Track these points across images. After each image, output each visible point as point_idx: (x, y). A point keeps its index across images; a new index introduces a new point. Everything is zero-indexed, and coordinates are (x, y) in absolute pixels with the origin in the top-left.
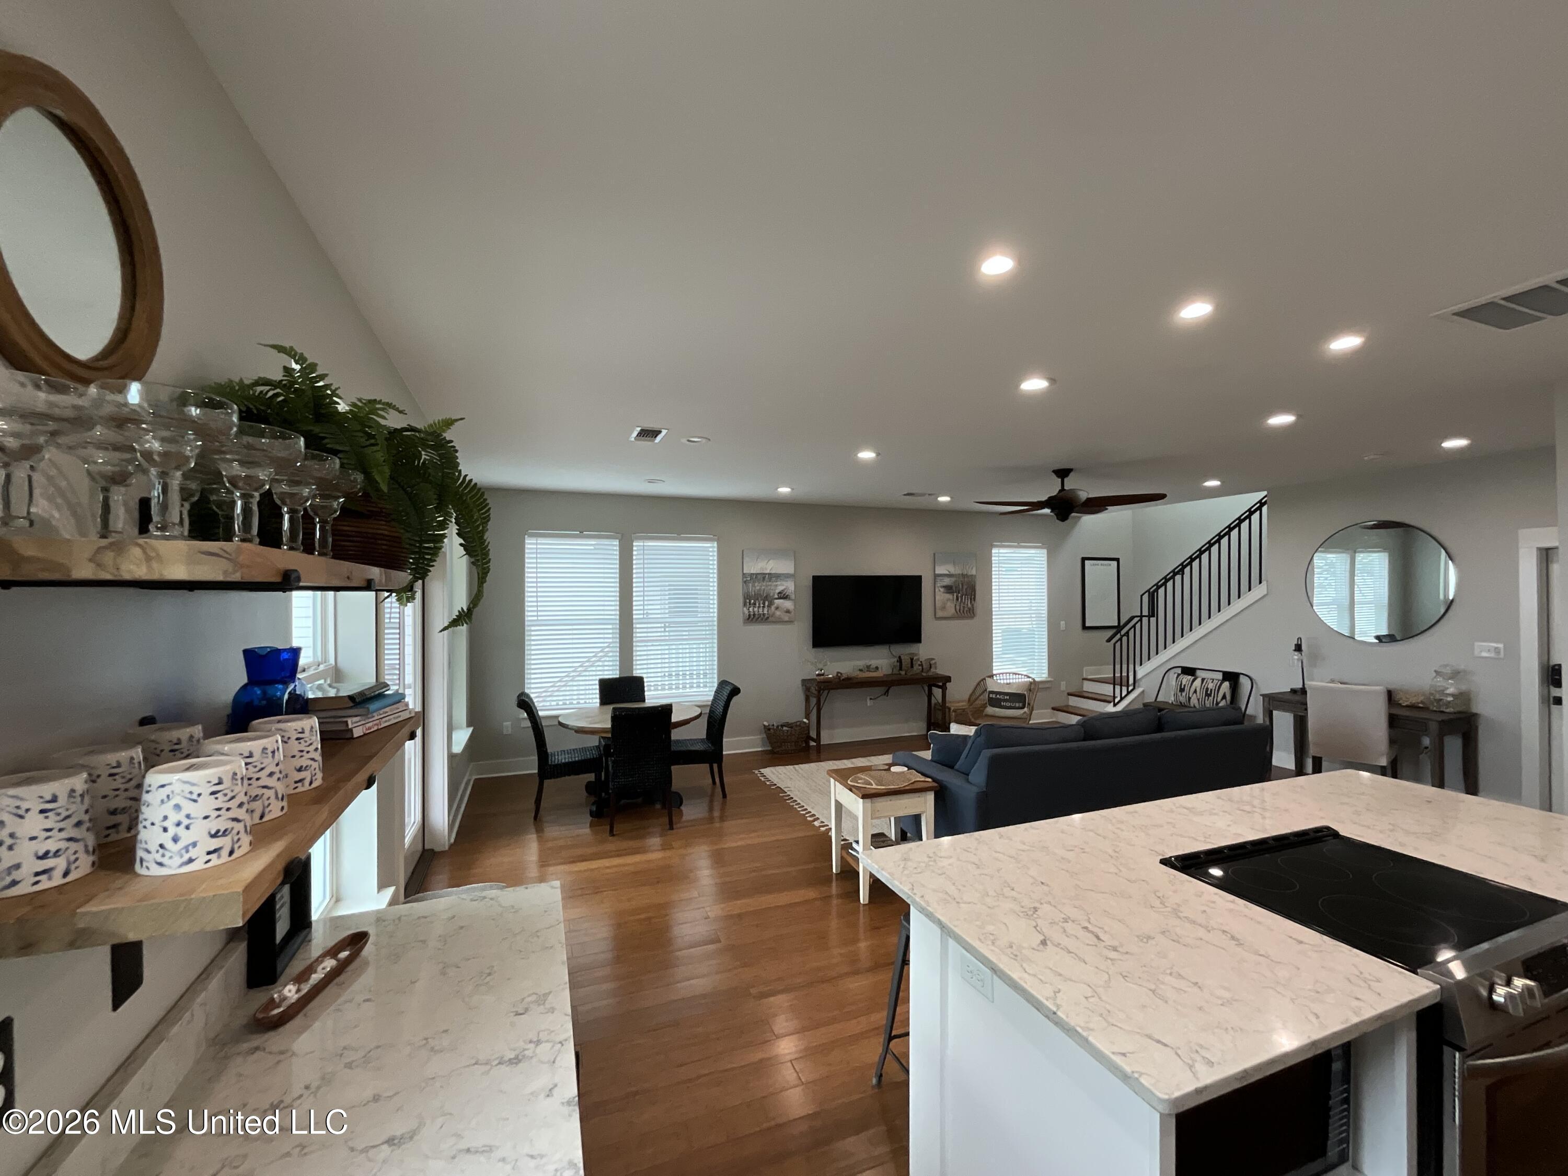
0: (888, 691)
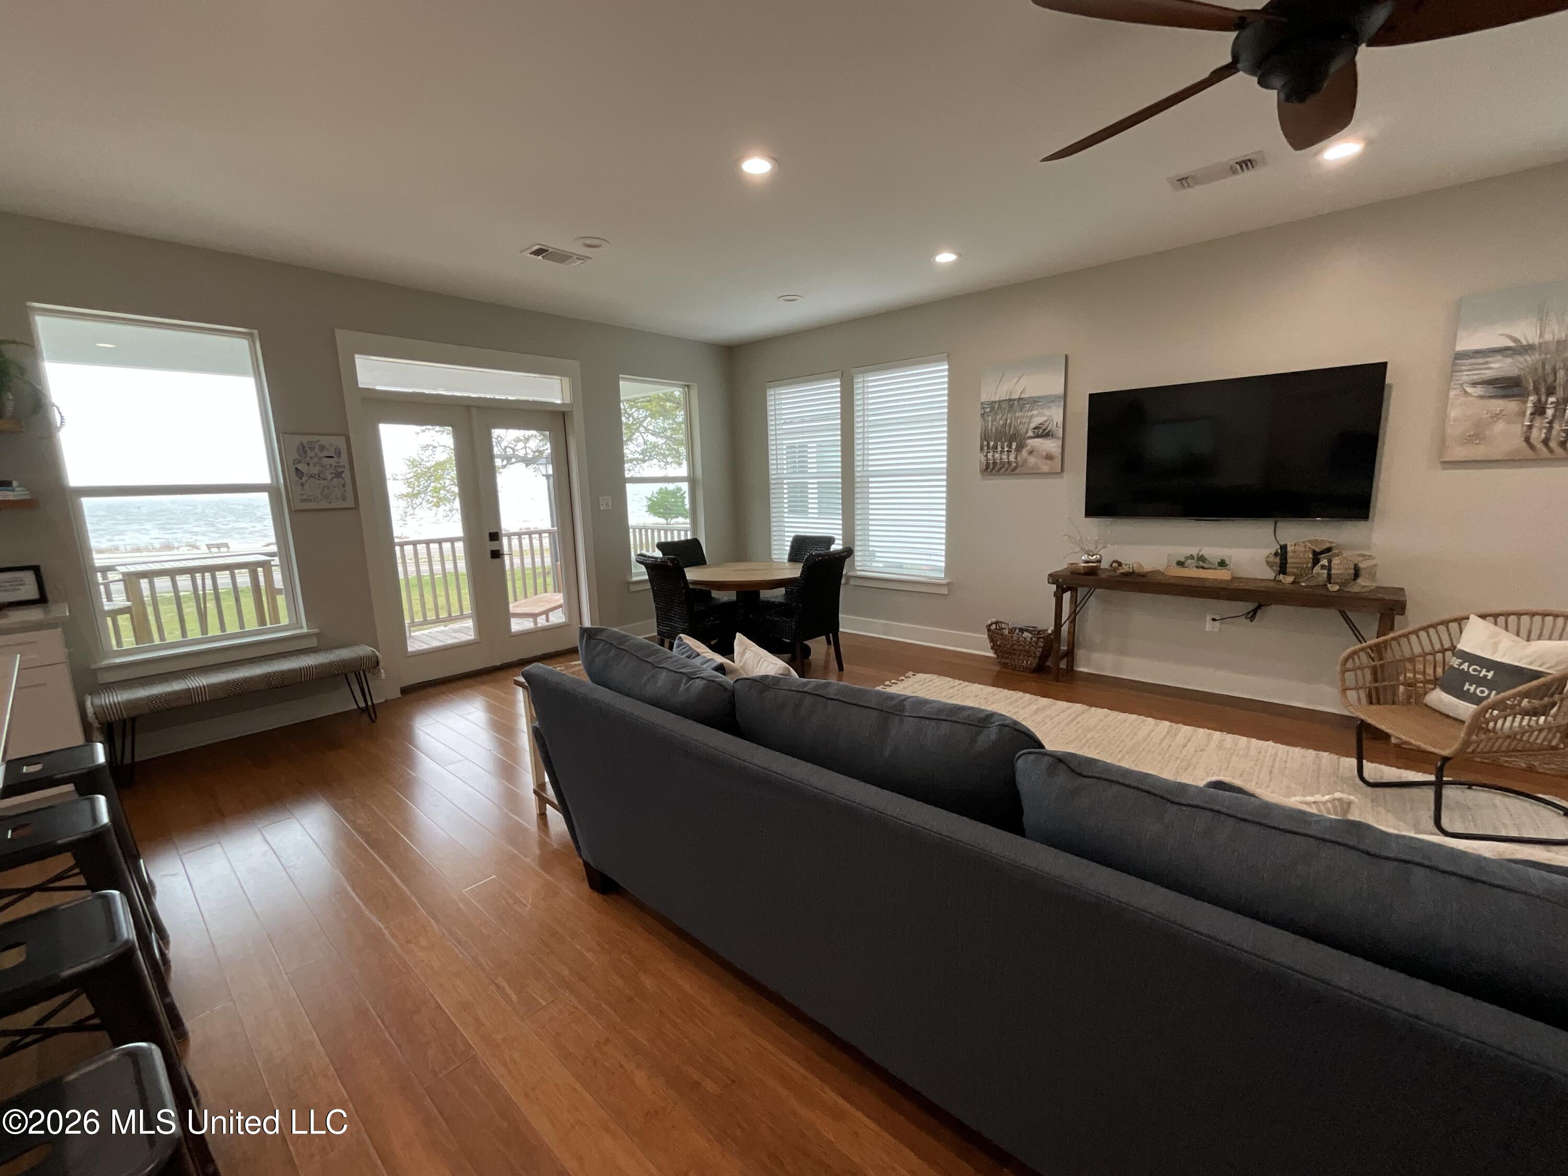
0: (1255, 611)
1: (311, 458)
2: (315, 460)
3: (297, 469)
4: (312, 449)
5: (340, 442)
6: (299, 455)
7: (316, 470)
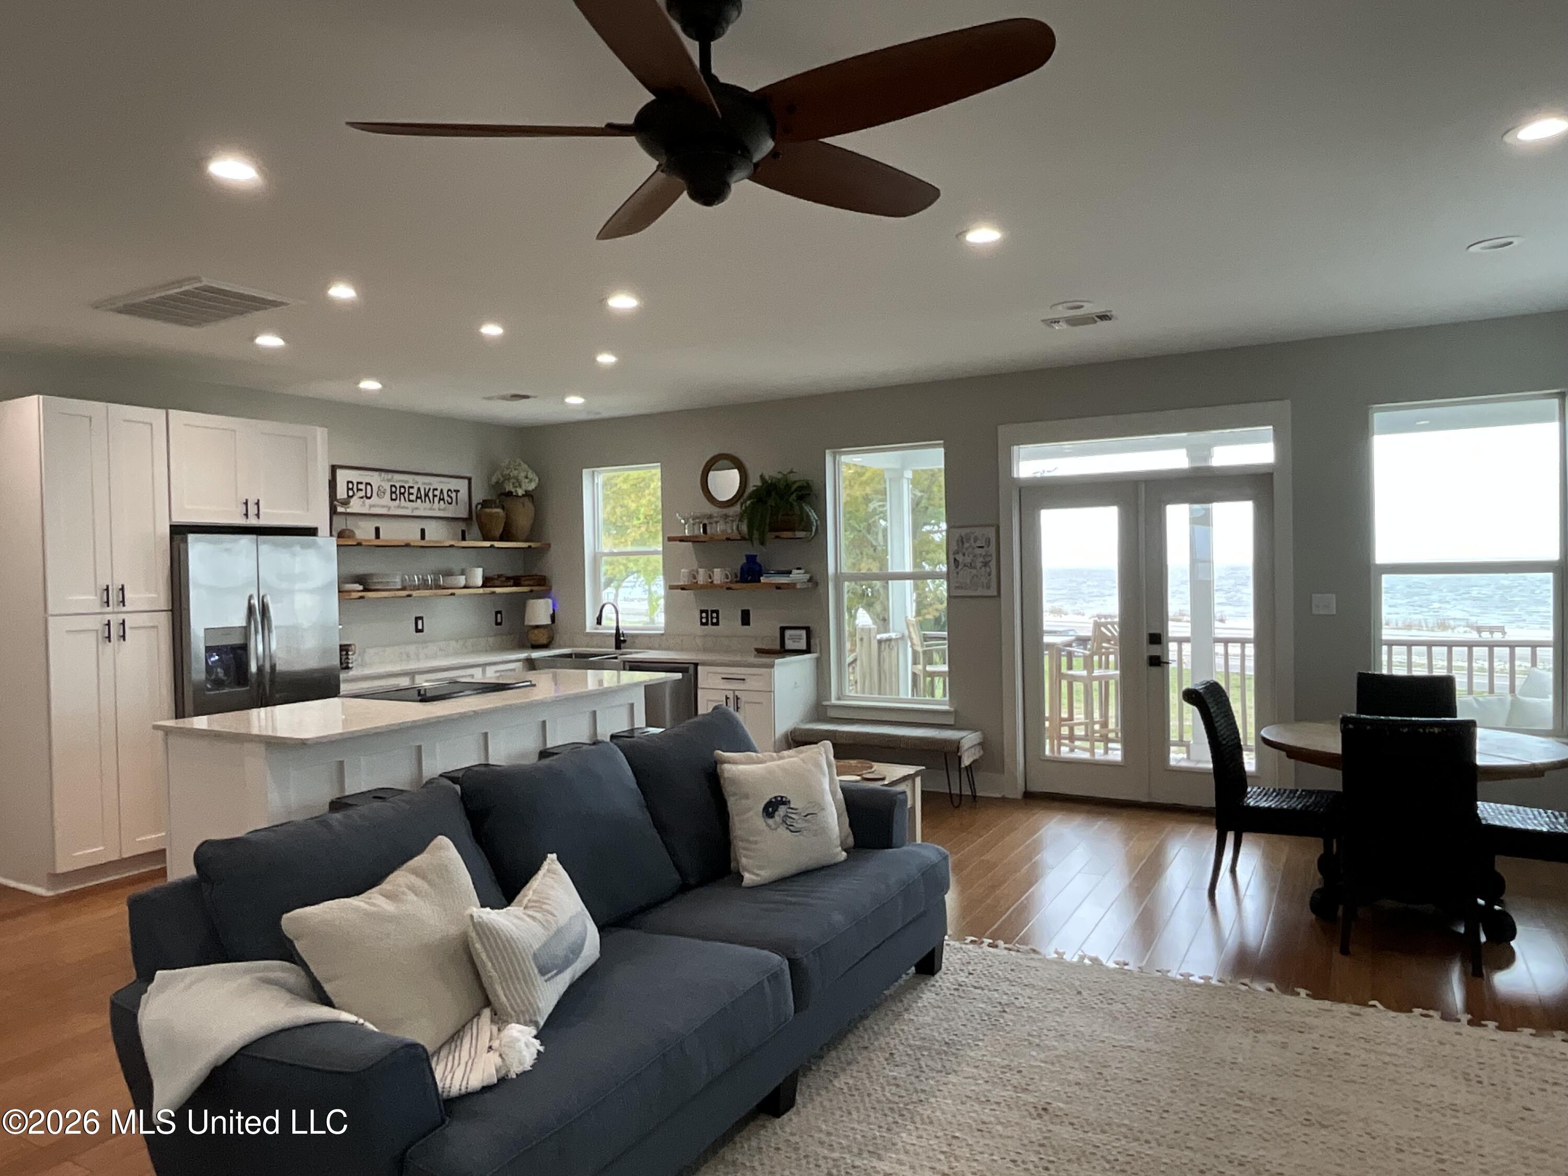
1: (967, 549)
2: (970, 550)
3: (955, 559)
4: (968, 540)
5: (991, 533)
6: (958, 545)
7: (968, 560)
